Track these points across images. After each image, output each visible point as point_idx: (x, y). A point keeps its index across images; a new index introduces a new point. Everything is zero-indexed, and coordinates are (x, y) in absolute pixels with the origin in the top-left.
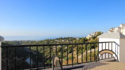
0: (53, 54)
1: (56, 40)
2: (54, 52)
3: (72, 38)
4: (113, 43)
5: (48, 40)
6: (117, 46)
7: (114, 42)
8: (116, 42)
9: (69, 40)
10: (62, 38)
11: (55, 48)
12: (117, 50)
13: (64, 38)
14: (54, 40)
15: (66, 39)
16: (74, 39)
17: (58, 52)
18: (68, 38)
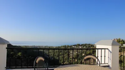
0: (70, 60)
1: (73, 47)
2: (71, 58)
3: (89, 44)
4: (106, 50)
5: (66, 46)
6: (109, 52)
7: (108, 49)
8: (109, 49)
9: (86, 47)
10: (79, 45)
11: (72, 54)
12: (109, 57)
13: (82, 45)
14: (71, 46)
15: (83, 45)
16: (92, 46)
17: (75, 59)
18: (85, 45)
